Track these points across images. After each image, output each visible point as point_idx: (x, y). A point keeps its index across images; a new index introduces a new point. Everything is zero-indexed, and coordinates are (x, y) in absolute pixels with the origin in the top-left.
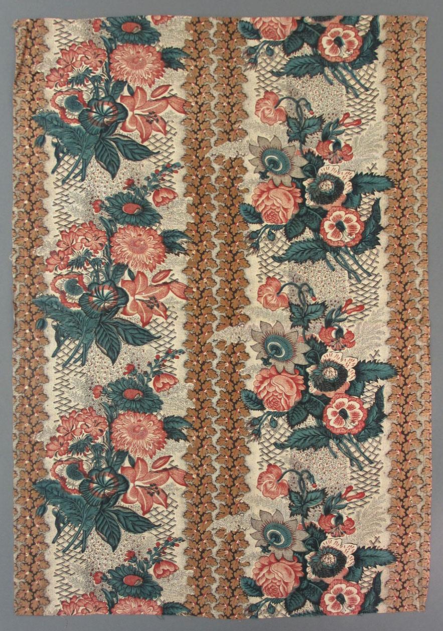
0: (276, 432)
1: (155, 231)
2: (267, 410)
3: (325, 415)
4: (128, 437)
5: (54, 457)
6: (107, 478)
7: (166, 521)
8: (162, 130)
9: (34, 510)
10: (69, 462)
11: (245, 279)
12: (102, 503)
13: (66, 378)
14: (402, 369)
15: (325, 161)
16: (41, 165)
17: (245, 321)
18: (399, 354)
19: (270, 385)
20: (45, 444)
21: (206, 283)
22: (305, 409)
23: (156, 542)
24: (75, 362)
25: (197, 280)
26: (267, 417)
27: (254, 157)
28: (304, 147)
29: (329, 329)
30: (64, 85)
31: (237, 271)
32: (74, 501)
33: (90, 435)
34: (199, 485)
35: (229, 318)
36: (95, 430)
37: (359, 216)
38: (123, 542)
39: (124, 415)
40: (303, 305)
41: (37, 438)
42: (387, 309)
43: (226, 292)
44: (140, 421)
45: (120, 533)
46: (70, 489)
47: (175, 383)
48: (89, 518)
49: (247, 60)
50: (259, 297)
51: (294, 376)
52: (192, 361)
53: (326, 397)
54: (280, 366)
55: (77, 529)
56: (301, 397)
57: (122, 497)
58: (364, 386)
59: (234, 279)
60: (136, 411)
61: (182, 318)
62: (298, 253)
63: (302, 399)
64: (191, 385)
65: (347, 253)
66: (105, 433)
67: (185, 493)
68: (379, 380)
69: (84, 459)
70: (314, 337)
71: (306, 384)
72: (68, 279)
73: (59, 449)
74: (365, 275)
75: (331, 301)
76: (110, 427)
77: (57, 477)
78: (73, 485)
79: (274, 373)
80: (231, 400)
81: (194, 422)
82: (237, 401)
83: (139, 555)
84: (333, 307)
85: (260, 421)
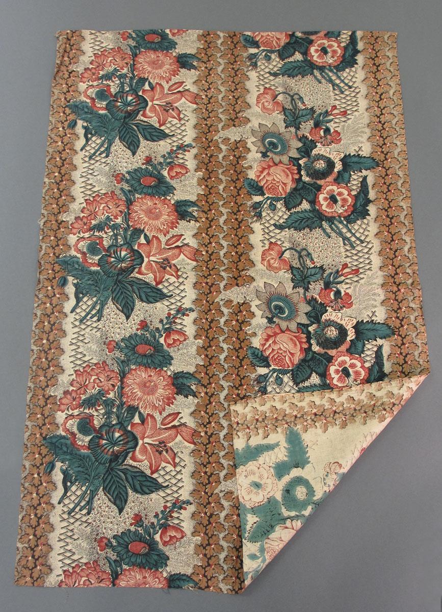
0: (281, 389)
1: (169, 200)
2: (273, 367)
3: (328, 373)
4: (138, 393)
5: (66, 412)
6: (117, 435)
7: (174, 481)
8: (177, 118)
9: (42, 468)
10: (80, 417)
11: (250, 244)
12: (111, 461)
13: (82, 333)
14: (398, 329)
15: (317, 144)
16: (72, 143)
17: (250, 282)
18: (395, 315)
19: (274, 342)
20: (58, 398)
21: (214, 247)
22: (309, 366)
23: (163, 505)
24: (91, 318)
25: (206, 244)
26: (272, 374)
27: (256, 140)
28: (298, 132)
29: (327, 291)
30: (96, 81)
31: (242, 237)
32: (82, 458)
33: (103, 390)
34: (207, 444)
35: (236, 279)
36: (107, 385)
37: (350, 191)
38: (130, 504)
39: (135, 370)
40: (303, 267)
41: (51, 392)
42: (380, 273)
43: (232, 256)
44: (150, 376)
45: (127, 494)
46: (79, 445)
47: (185, 340)
48: (96, 477)
49: (249, 64)
50: (262, 260)
51: (297, 335)
52: (201, 319)
53: (328, 354)
54: (284, 325)
55: (84, 488)
56: (304, 354)
57: (130, 455)
58: (364, 345)
59: (240, 244)
60: (147, 366)
61: (192, 278)
62: (297, 221)
63: (306, 355)
64: (200, 342)
65: (341, 222)
66: (116, 388)
67: (193, 451)
68: (378, 339)
69: (95, 414)
70: (314, 298)
71: (308, 341)
72: (89, 242)
73: (72, 403)
74: (358, 242)
75: (328, 265)
76: (122, 382)
77: (67, 432)
78: (83, 441)
79: (278, 331)
80: (238, 357)
81: (202, 378)
82: (244, 358)
83: (146, 519)
84: (330, 271)
85: (266, 378)
